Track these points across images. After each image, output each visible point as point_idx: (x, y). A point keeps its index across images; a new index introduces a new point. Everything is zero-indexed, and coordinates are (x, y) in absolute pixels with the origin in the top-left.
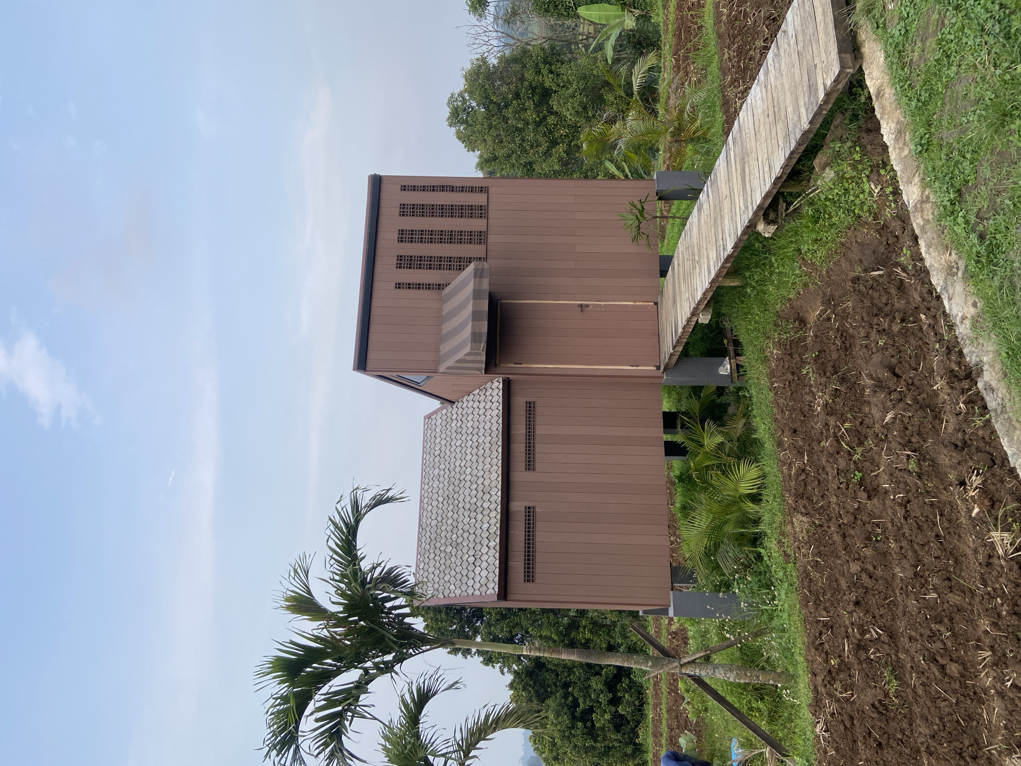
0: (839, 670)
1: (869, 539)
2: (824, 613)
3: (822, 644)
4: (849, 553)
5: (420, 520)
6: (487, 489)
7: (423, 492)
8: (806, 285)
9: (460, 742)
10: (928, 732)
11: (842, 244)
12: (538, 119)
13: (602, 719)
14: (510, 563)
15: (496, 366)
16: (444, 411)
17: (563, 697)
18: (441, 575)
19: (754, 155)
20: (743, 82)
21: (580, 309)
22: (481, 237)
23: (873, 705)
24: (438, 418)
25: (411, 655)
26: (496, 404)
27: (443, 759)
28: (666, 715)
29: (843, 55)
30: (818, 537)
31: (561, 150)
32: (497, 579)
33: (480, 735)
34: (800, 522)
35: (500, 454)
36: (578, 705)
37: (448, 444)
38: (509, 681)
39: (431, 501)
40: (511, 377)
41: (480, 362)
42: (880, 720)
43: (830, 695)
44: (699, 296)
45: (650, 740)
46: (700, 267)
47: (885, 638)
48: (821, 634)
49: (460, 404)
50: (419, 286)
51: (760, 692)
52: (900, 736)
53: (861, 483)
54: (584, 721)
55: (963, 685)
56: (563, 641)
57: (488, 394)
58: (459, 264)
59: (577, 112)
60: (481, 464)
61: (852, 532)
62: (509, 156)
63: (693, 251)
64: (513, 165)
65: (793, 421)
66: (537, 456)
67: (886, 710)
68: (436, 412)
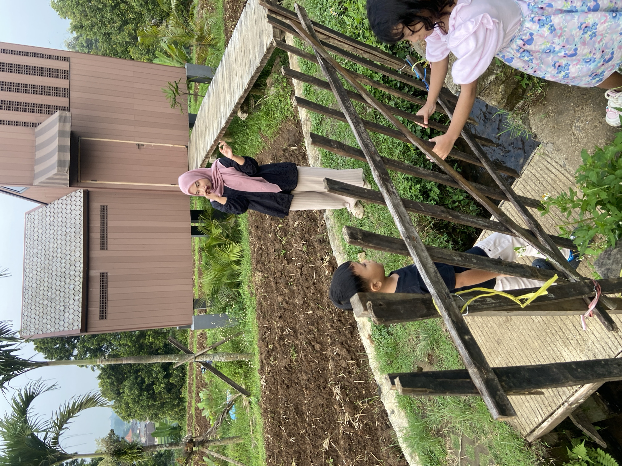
0: (273, 350)
1: (287, 284)
2: (267, 322)
3: (265, 338)
4: (278, 292)
5: (24, 283)
6: (73, 262)
7: (25, 265)
8: (264, 148)
9: (56, 421)
10: (306, 378)
11: (280, 129)
12: (113, 4)
13: (159, 388)
14: (90, 309)
15: (78, 181)
16: (40, 210)
17: (134, 379)
18: (40, 320)
19: (235, 72)
20: (235, 19)
21: (137, 147)
22: (65, 93)
23: (285, 367)
24: (36, 214)
25: (17, 375)
26: (78, 207)
27: (44, 433)
28: (195, 381)
29: (275, 30)
30: (266, 284)
31: (130, 28)
32: (80, 320)
33: (69, 414)
34: (258, 276)
35: (82, 240)
36: (144, 382)
37: (44, 232)
38: (98, 375)
39: (31, 270)
40: (89, 189)
41: (66, 179)
42: (288, 374)
43: (268, 364)
44: (209, 148)
45: (187, 396)
46: (209, 131)
47: (292, 333)
48: (265, 333)
49: (52, 205)
50: (17, 124)
51: (240, 364)
52: (296, 381)
53: (285, 256)
54: (148, 391)
55: (321, 354)
56: (135, 346)
57: (73, 200)
58: (49, 110)
59: (141, 4)
60: (68, 246)
61: (280, 281)
62: (93, 26)
63: (205, 120)
64: (96, 33)
65: (257, 222)
66: (109, 241)
67: (291, 369)
68: (34, 210)
